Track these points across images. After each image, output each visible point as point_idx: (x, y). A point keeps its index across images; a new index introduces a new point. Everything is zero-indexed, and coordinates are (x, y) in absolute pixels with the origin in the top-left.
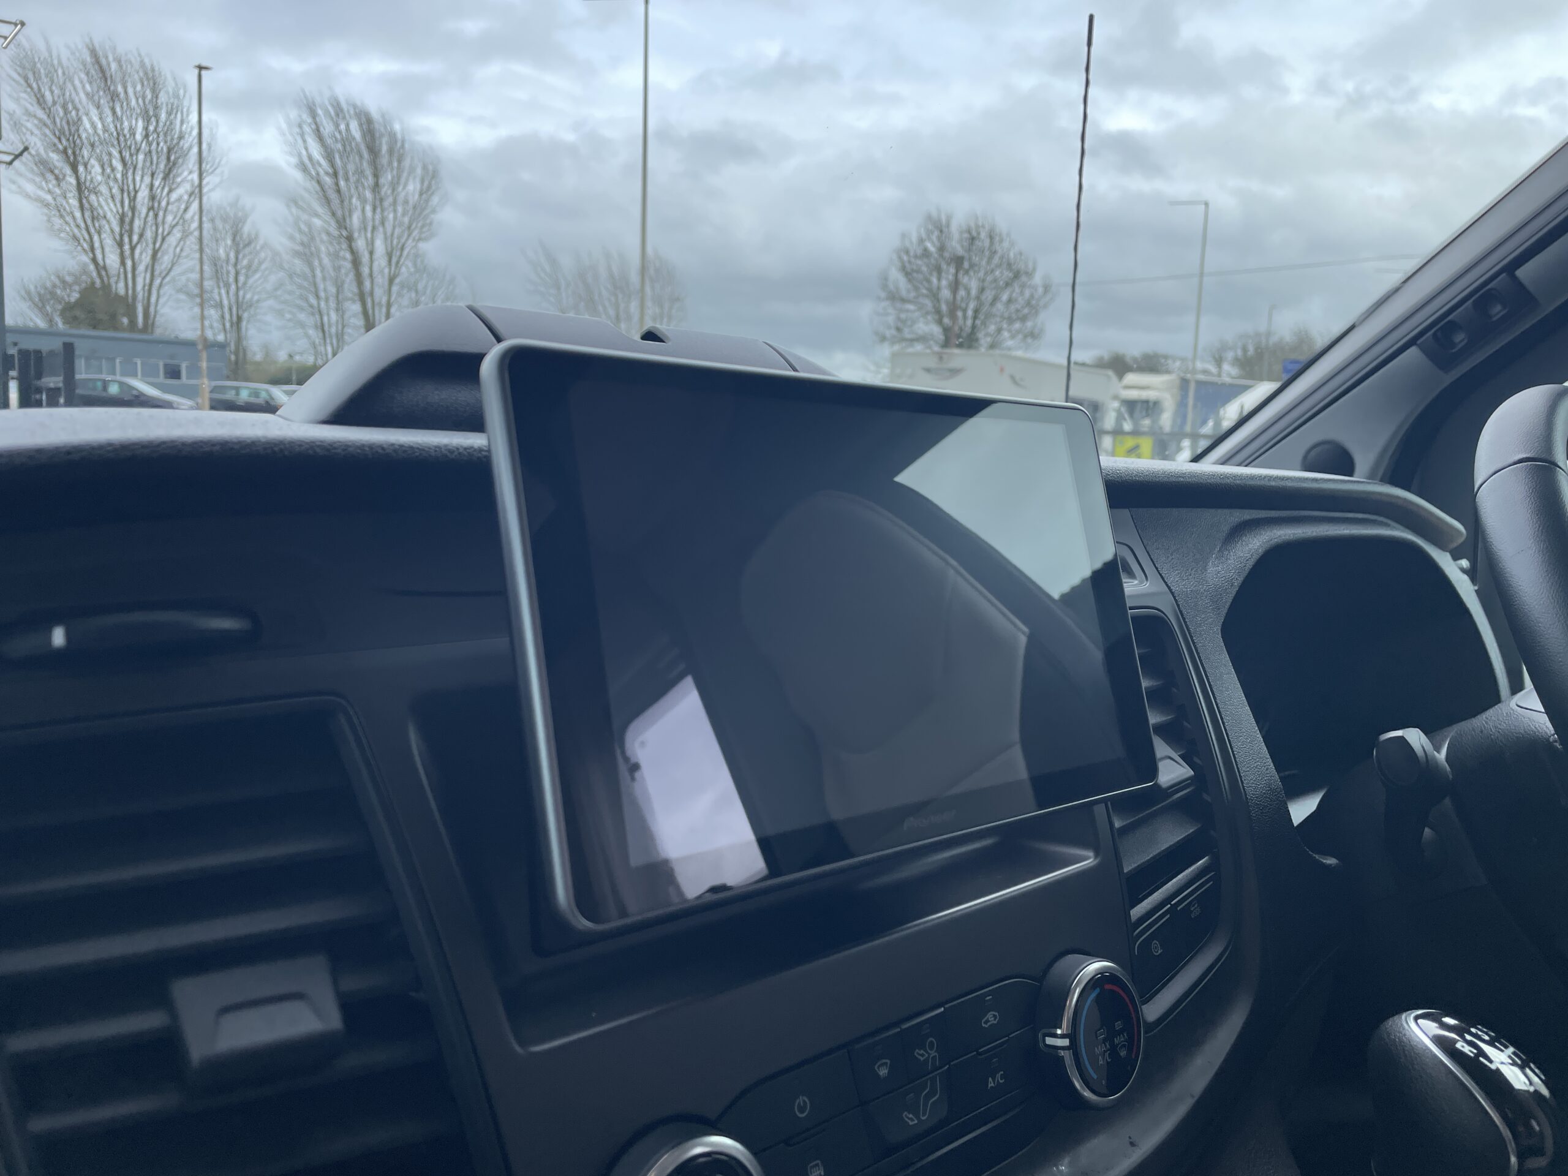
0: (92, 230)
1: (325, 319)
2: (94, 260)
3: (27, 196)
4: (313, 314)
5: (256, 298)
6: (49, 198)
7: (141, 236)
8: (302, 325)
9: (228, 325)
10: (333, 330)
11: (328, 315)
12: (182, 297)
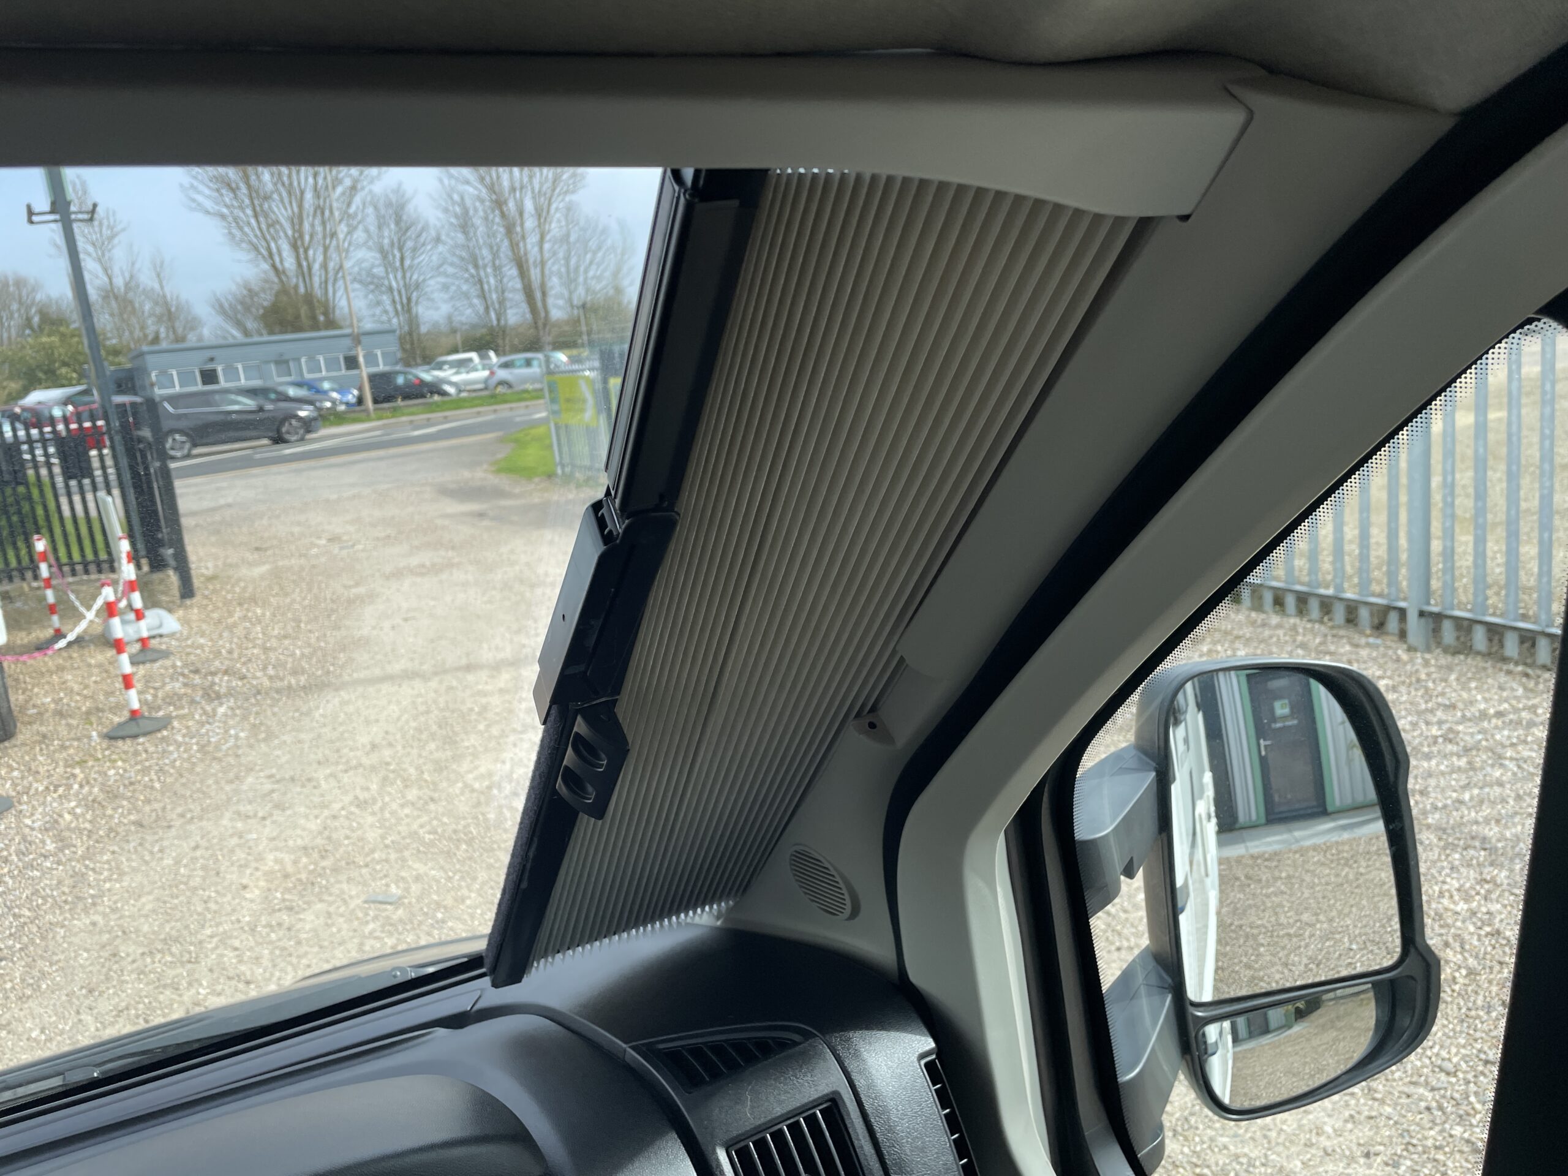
0: (268, 237)
1: (486, 287)
2: (274, 266)
3: (207, 212)
4: (475, 284)
5: (421, 278)
6: (225, 211)
7: (312, 236)
8: (466, 295)
9: (399, 307)
10: (494, 296)
11: (488, 282)
12: (357, 286)
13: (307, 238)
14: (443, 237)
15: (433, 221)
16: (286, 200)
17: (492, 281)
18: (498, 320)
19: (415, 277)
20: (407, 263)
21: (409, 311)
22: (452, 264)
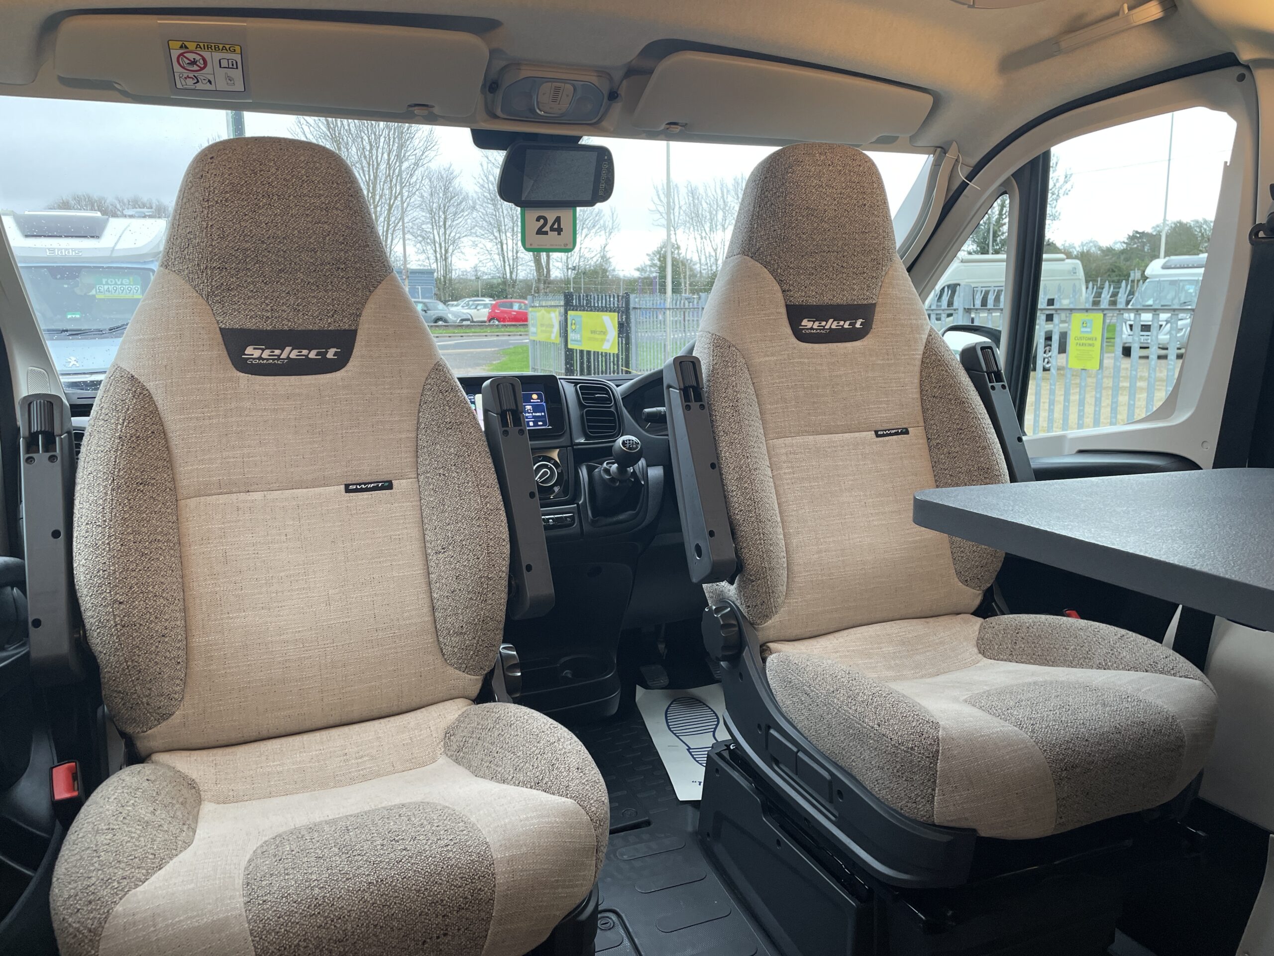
13: (377, 197)
14: (477, 207)
15: (471, 193)
16: (366, 169)
17: (510, 242)
18: (511, 273)
19: (453, 234)
20: (448, 223)
21: (446, 259)
22: (481, 227)
